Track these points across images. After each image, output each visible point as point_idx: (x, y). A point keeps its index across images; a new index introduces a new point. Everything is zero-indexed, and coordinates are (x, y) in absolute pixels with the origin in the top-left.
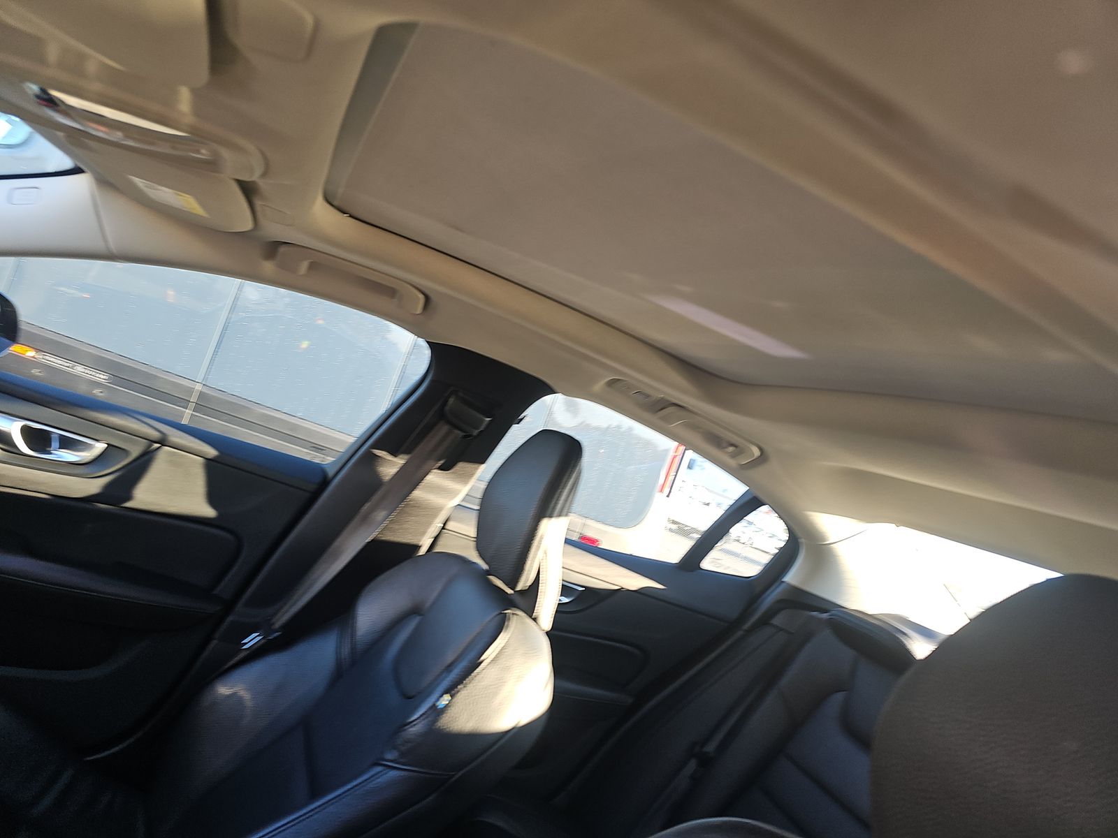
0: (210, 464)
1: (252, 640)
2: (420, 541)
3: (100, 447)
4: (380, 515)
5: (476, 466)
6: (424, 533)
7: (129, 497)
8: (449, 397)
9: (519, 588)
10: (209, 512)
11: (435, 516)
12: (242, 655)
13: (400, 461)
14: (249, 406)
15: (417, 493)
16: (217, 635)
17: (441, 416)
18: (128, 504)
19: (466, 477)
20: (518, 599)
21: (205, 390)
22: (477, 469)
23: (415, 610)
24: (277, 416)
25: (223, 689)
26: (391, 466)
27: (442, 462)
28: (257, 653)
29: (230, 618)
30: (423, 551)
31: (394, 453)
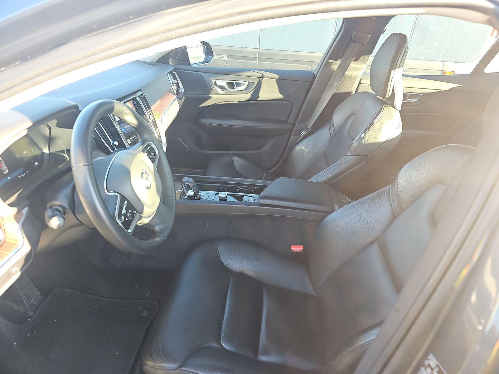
0: (277, 80)
1: (303, 133)
2: (351, 90)
3: (246, 84)
4: (335, 84)
5: (368, 56)
6: (352, 87)
7: (258, 97)
8: (353, 31)
9: (387, 97)
10: (281, 96)
11: (355, 80)
12: (301, 138)
13: (339, 62)
14: (277, 53)
15: (347, 73)
16: (292, 134)
17: (351, 40)
18: (259, 99)
19: (365, 61)
20: (387, 101)
21: (260, 51)
22: (369, 57)
23: (353, 114)
24: (289, 53)
25: (298, 148)
26: (335, 65)
27: (354, 58)
28: (305, 137)
29: (295, 128)
30: (354, 93)
31: (336, 60)
